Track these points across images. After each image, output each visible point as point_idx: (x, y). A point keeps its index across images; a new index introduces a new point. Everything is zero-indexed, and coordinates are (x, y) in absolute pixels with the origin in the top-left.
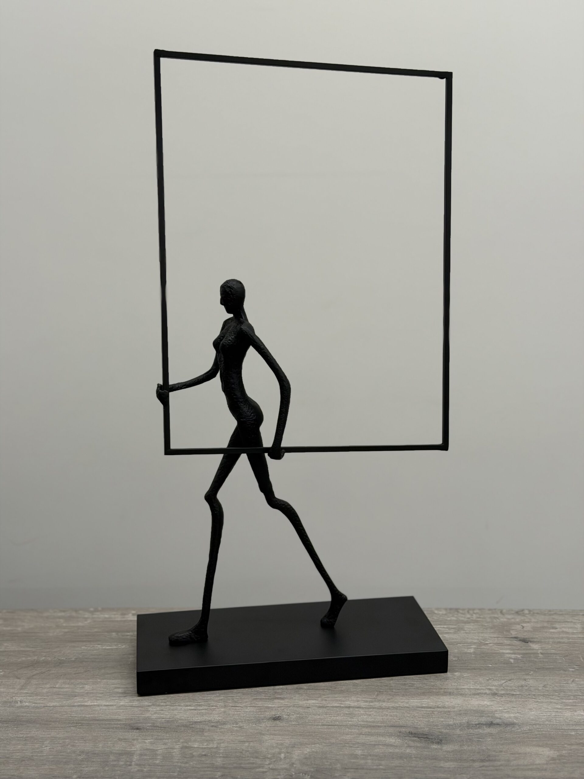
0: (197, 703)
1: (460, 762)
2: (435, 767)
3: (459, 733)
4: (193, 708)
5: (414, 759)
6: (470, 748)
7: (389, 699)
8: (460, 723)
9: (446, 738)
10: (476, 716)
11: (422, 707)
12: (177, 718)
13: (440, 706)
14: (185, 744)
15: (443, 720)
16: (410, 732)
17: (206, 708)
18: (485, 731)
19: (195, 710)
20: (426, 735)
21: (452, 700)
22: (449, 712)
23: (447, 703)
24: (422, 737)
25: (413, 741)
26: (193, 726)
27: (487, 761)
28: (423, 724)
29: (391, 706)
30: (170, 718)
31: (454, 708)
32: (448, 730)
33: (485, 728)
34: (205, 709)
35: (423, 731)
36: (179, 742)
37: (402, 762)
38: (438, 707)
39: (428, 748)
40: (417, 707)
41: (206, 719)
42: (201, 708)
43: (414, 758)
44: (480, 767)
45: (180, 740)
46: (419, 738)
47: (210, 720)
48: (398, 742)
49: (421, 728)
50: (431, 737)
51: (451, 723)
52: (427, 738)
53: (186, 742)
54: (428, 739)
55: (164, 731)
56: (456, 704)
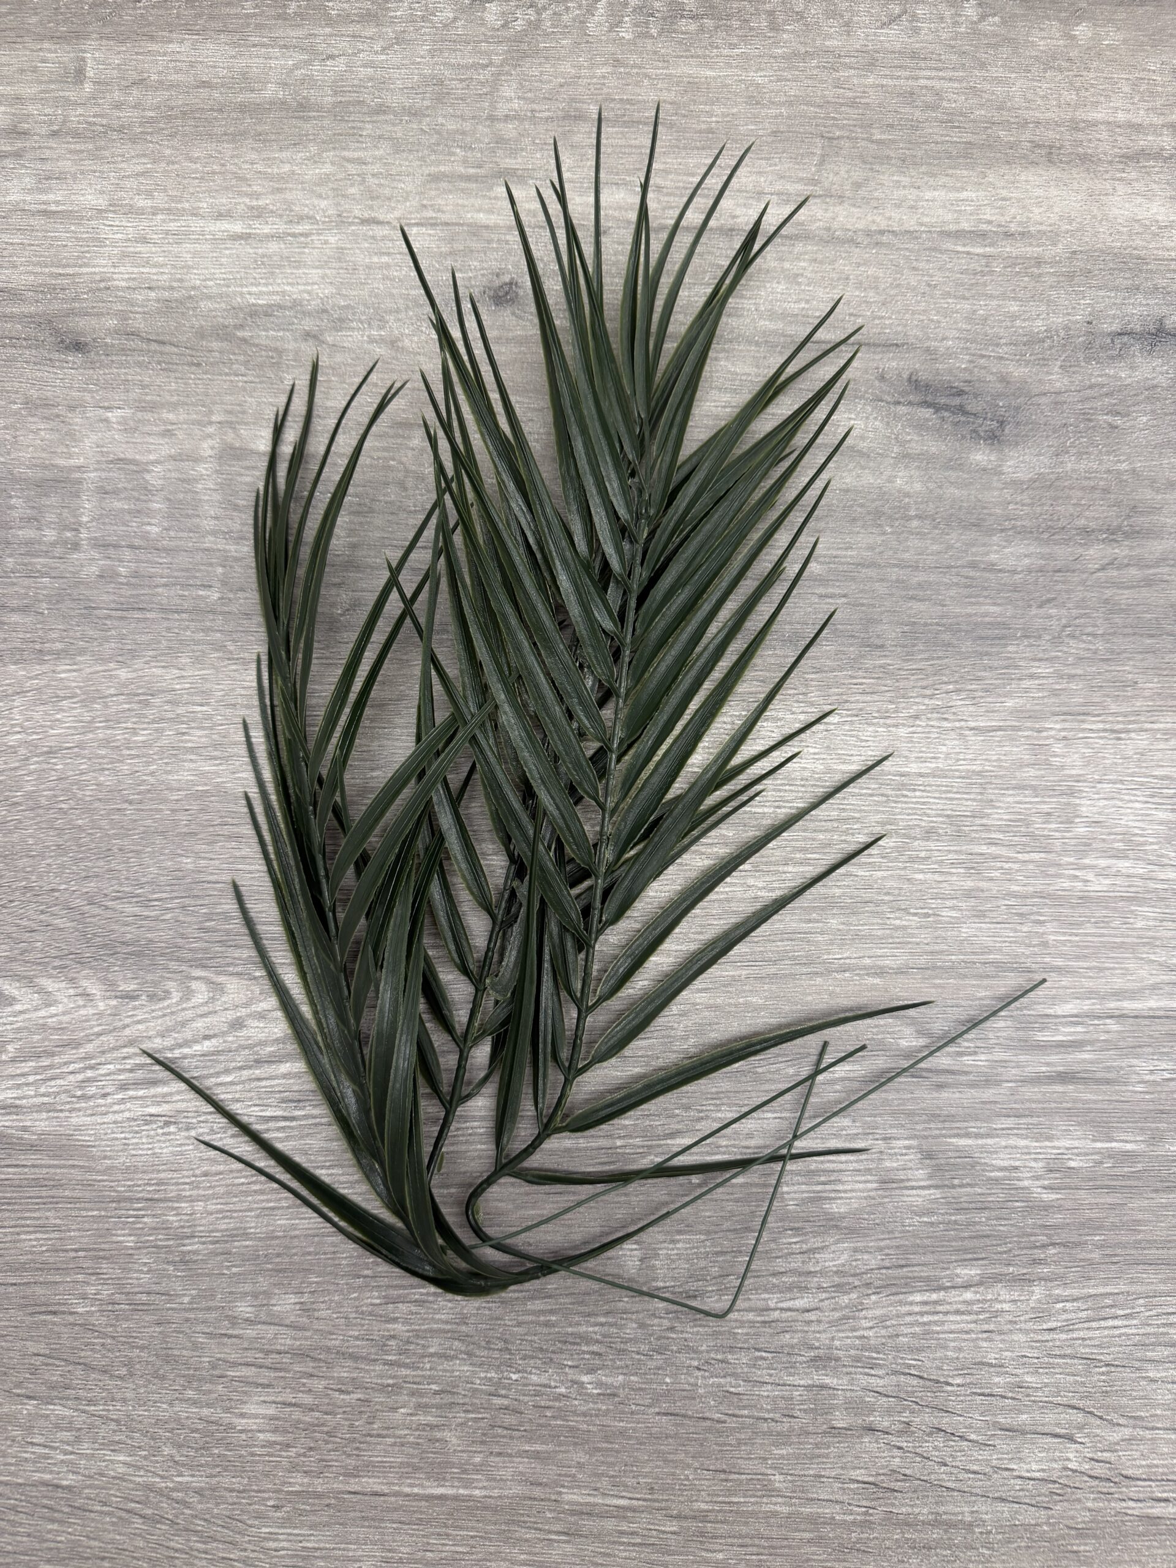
0: (250, 195)
1: (1047, 542)
2: (973, 565)
3: (1058, 384)
4: (238, 228)
5: (915, 523)
6: (1082, 466)
7: (857, 186)
8: (1067, 328)
9: (1017, 408)
10: (1116, 289)
11: (958, 235)
12: (194, 288)
13: (1013, 227)
14: (230, 437)
15: (1014, 307)
16: (914, 378)
17: (282, 227)
18: (1138, 375)
19: (245, 237)
20: (961, 393)
21: (1054, 192)
22: (1039, 262)
23: (1036, 213)
24: (947, 407)
25: (920, 426)
26: (246, 334)
27: (1127, 536)
28: (954, 333)
29: (860, 225)
30: (172, 288)
31: (1054, 237)
32: (1028, 362)
33: (1138, 360)
34: (278, 237)
35: (950, 371)
36: (211, 423)
37: (879, 539)
38: (1008, 235)
39: (960, 467)
40: (943, 233)
41: (284, 293)
42: (267, 230)
43: (919, 517)
44: (1103, 568)
45: (211, 412)
46: (937, 408)
47: (296, 304)
48: (875, 430)
49: (950, 354)
50: (972, 406)
51: (1039, 325)
52: (961, 410)
53: (230, 424)
54: (963, 419)
55: (159, 363)
56: (1061, 218)
